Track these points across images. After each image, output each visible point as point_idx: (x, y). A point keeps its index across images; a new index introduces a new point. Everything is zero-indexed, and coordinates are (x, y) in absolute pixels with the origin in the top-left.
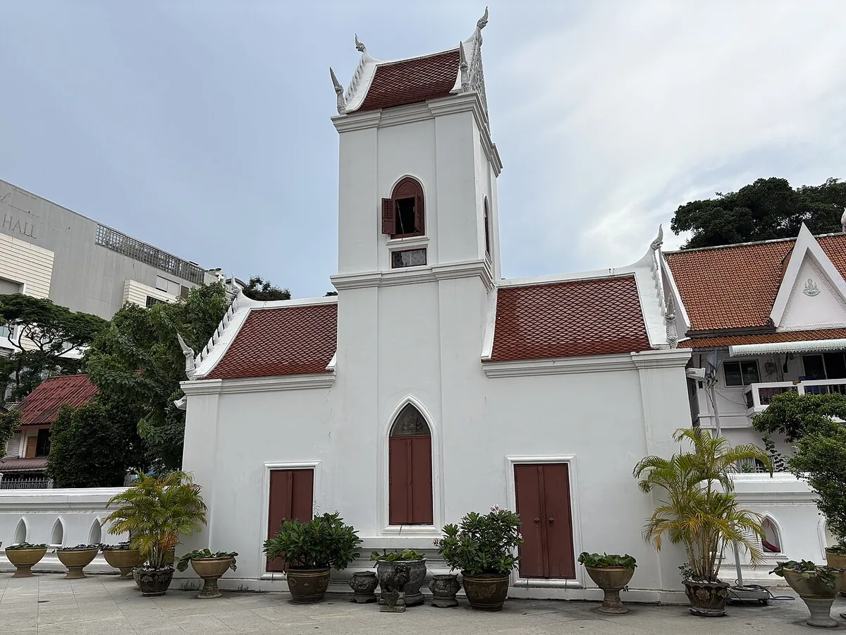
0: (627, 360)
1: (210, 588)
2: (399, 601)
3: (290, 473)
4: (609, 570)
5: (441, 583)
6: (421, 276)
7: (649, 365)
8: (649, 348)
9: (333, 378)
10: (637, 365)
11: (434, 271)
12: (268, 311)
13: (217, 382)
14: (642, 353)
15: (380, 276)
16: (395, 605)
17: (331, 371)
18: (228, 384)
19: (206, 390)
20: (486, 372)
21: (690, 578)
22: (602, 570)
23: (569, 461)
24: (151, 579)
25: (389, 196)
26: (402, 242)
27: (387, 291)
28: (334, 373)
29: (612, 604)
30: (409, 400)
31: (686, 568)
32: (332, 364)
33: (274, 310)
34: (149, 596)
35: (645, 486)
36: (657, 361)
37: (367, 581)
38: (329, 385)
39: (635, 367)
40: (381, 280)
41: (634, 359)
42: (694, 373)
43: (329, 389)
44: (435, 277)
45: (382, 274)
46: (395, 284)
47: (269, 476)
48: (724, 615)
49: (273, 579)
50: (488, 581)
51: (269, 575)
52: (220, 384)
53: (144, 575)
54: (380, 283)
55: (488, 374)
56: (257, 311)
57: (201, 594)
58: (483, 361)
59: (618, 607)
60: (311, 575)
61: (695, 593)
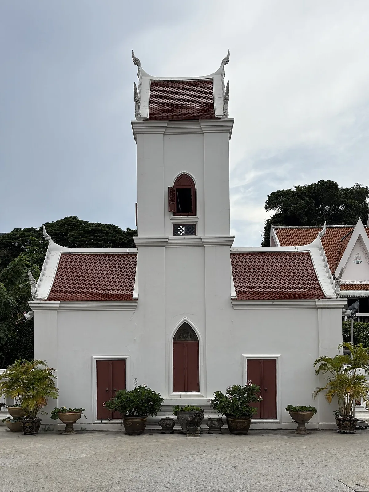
0: (313, 303)
1: (71, 429)
2: (197, 432)
3: (110, 362)
4: (305, 413)
5: (215, 422)
6: (194, 242)
7: (324, 307)
8: (325, 297)
9: (136, 304)
10: (318, 306)
11: (203, 240)
12: (75, 255)
13: (57, 303)
14: (321, 300)
15: (167, 240)
16: (196, 433)
17: (136, 300)
18: (64, 304)
19: (48, 308)
20: (233, 306)
21: (340, 416)
22: (301, 413)
23: (277, 358)
24: (31, 425)
25: (172, 186)
26: (181, 219)
27: (171, 251)
28: (138, 302)
29: (302, 429)
30: (185, 320)
31: (337, 412)
32: (135, 295)
33: (79, 255)
34: (30, 434)
35: (317, 372)
36: (329, 305)
37: (171, 422)
38: (134, 309)
39: (316, 308)
40: (167, 243)
41: (317, 303)
42: (346, 312)
43: (134, 311)
44: (202, 244)
45: (168, 239)
46: (176, 247)
47: (96, 364)
48: (354, 433)
49: (102, 423)
50: (244, 420)
51: (100, 421)
52: (58, 305)
53: (26, 422)
54: (167, 244)
55: (234, 307)
56: (66, 255)
57: (65, 432)
58: (232, 299)
59: (305, 431)
60: (141, 420)
61: (343, 423)
